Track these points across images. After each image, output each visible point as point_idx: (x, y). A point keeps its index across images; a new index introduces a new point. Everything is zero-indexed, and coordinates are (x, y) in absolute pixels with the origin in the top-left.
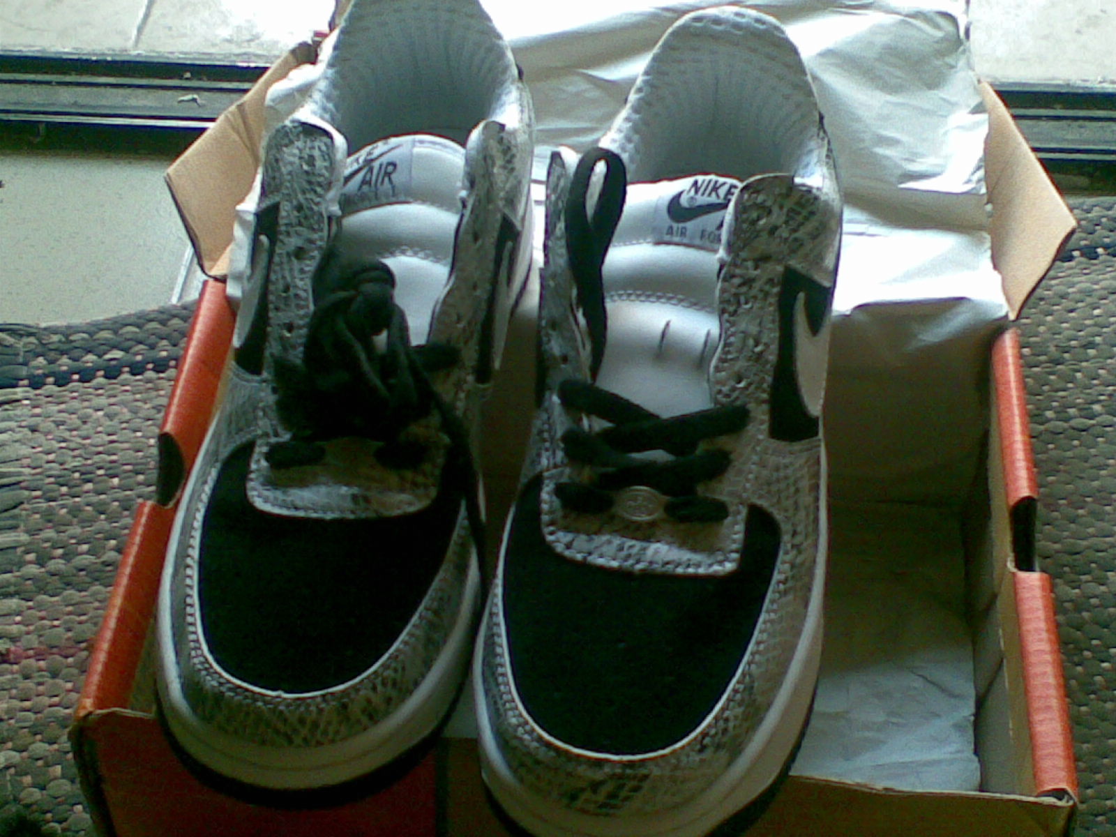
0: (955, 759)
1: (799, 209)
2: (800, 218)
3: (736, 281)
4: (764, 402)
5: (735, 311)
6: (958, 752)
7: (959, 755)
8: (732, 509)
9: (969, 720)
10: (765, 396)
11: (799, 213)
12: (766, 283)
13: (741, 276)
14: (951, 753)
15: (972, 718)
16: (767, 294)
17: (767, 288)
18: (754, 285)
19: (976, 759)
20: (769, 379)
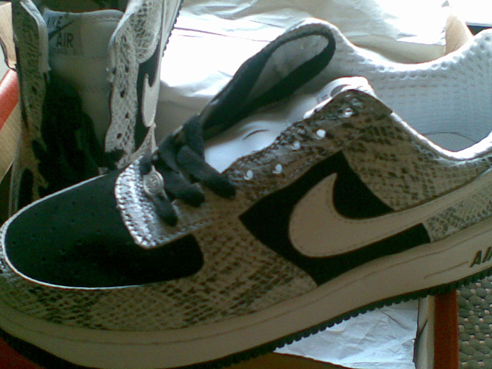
0: (402, 363)
1: (380, 131)
2: (376, 137)
3: (302, 131)
4: (252, 199)
5: (284, 144)
6: (403, 359)
7: (404, 361)
8: (179, 226)
9: (412, 342)
10: (255, 197)
11: (378, 134)
12: (318, 148)
13: (306, 131)
14: (400, 360)
15: (414, 341)
16: (311, 153)
17: (315, 150)
18: (309, 142)
19: (413, 363)
20: (266, 193)
